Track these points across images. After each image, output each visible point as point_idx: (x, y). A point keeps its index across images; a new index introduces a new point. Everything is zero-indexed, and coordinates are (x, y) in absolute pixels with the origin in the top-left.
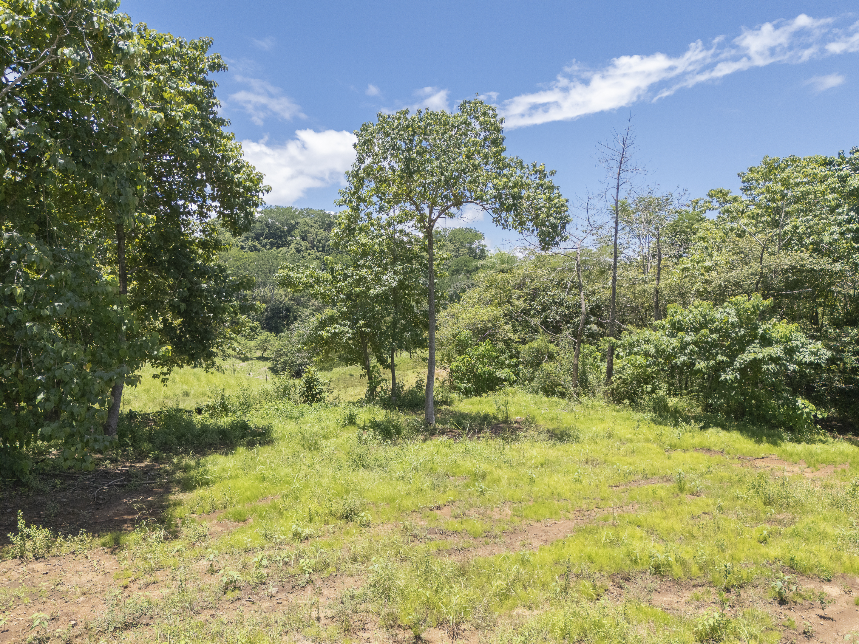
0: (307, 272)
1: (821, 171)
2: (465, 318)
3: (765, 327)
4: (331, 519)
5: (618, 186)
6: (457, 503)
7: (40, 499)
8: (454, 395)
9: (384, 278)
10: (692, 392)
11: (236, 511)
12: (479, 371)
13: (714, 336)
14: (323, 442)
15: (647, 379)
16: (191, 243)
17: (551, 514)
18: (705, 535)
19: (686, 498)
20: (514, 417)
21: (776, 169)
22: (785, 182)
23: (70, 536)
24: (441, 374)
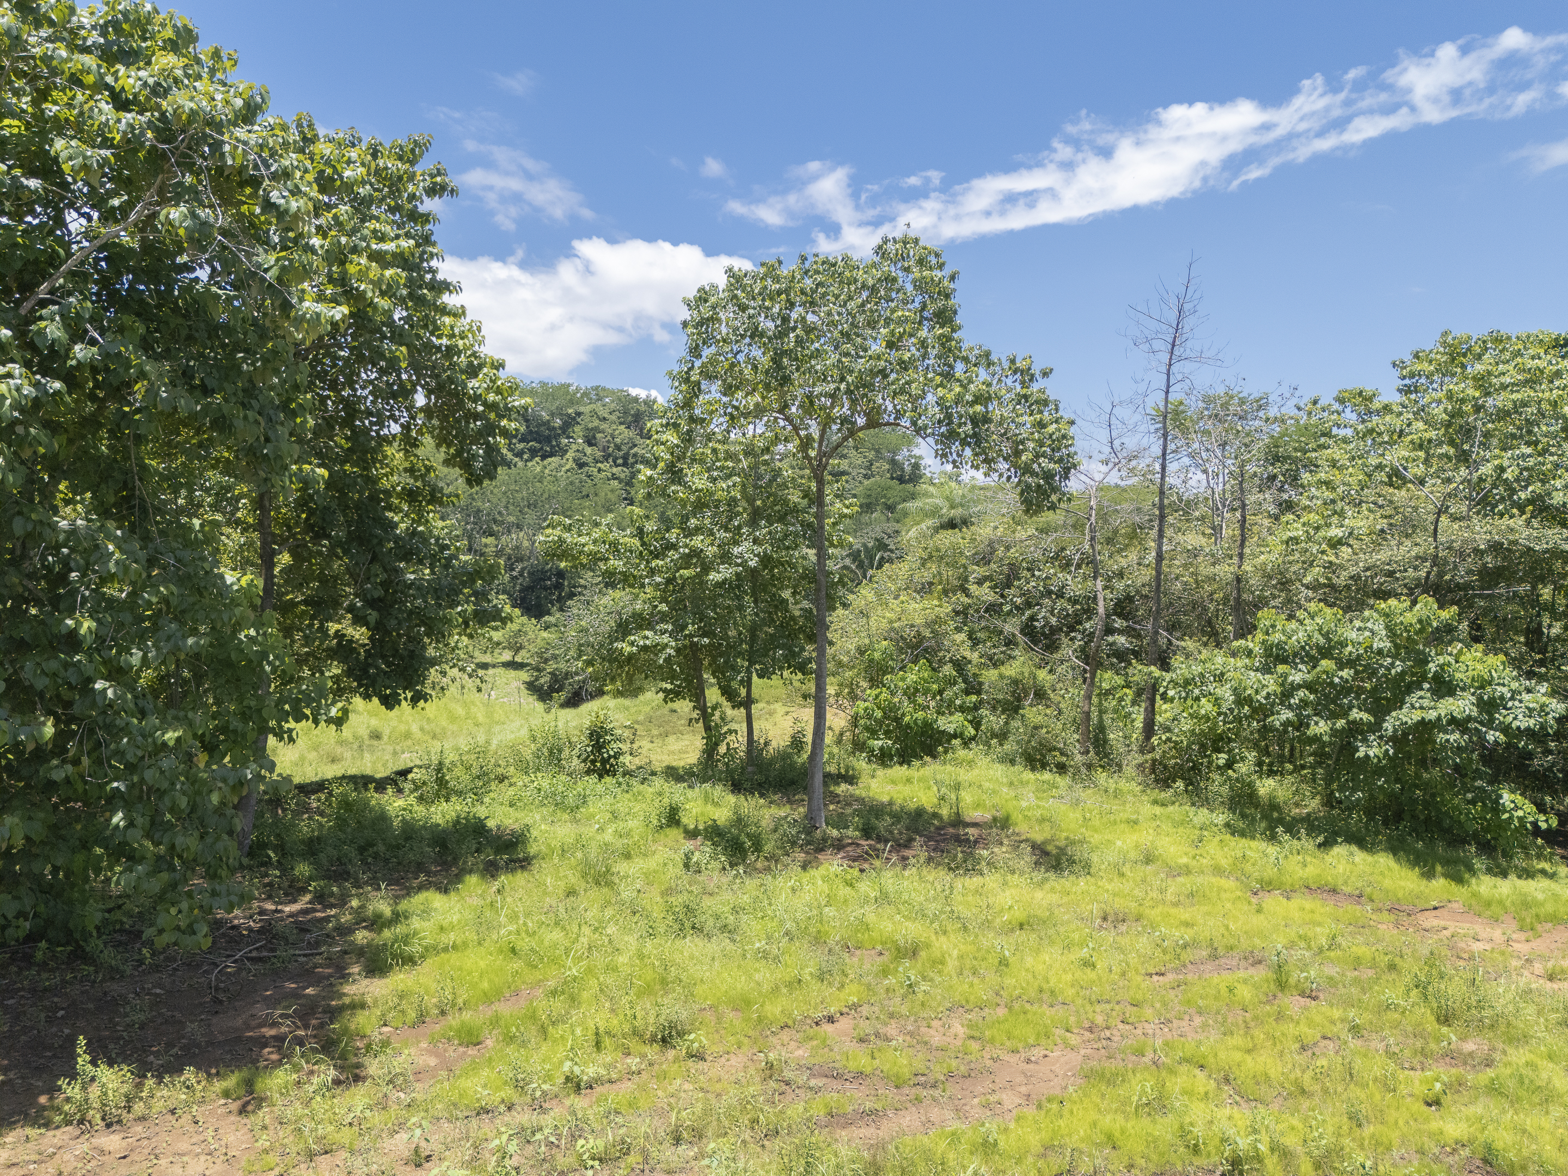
0: (597, 533)
1: (1550, 363)
2: (880, 620)
3: (1441, 660)
4: (633, 1044)
5: (1168, 387)
6: (865, 1010)
7: (115, 988)
8: (861, 764)
9: (736, 550)
10: (1303, 767)
11: (463, 1023)
12: (907, 719)
13: (1346, 673)
14: (622, 867)
15: (1218, 742)
16: (388, 493)
17: (1038, 1035)
18: (1325, 1091)
19: (1292, 1004)
20: (972, 815)
21: (1465, 355)
22: (1482, 382)
23: (167, 1079)
24: (837, 720)
